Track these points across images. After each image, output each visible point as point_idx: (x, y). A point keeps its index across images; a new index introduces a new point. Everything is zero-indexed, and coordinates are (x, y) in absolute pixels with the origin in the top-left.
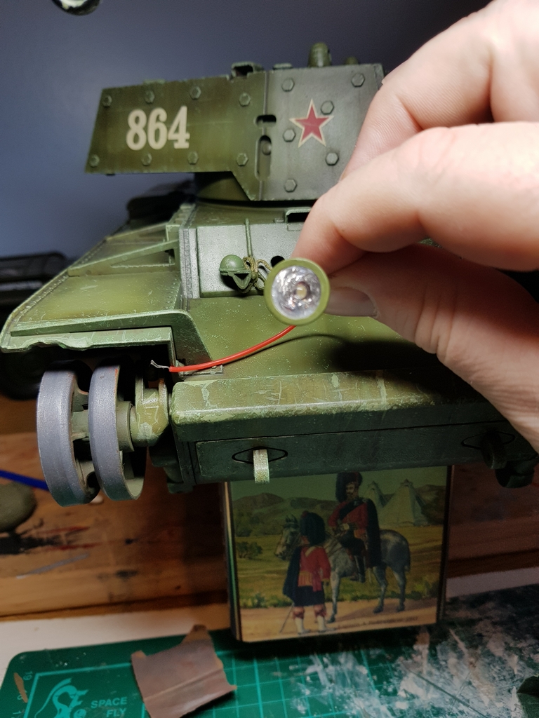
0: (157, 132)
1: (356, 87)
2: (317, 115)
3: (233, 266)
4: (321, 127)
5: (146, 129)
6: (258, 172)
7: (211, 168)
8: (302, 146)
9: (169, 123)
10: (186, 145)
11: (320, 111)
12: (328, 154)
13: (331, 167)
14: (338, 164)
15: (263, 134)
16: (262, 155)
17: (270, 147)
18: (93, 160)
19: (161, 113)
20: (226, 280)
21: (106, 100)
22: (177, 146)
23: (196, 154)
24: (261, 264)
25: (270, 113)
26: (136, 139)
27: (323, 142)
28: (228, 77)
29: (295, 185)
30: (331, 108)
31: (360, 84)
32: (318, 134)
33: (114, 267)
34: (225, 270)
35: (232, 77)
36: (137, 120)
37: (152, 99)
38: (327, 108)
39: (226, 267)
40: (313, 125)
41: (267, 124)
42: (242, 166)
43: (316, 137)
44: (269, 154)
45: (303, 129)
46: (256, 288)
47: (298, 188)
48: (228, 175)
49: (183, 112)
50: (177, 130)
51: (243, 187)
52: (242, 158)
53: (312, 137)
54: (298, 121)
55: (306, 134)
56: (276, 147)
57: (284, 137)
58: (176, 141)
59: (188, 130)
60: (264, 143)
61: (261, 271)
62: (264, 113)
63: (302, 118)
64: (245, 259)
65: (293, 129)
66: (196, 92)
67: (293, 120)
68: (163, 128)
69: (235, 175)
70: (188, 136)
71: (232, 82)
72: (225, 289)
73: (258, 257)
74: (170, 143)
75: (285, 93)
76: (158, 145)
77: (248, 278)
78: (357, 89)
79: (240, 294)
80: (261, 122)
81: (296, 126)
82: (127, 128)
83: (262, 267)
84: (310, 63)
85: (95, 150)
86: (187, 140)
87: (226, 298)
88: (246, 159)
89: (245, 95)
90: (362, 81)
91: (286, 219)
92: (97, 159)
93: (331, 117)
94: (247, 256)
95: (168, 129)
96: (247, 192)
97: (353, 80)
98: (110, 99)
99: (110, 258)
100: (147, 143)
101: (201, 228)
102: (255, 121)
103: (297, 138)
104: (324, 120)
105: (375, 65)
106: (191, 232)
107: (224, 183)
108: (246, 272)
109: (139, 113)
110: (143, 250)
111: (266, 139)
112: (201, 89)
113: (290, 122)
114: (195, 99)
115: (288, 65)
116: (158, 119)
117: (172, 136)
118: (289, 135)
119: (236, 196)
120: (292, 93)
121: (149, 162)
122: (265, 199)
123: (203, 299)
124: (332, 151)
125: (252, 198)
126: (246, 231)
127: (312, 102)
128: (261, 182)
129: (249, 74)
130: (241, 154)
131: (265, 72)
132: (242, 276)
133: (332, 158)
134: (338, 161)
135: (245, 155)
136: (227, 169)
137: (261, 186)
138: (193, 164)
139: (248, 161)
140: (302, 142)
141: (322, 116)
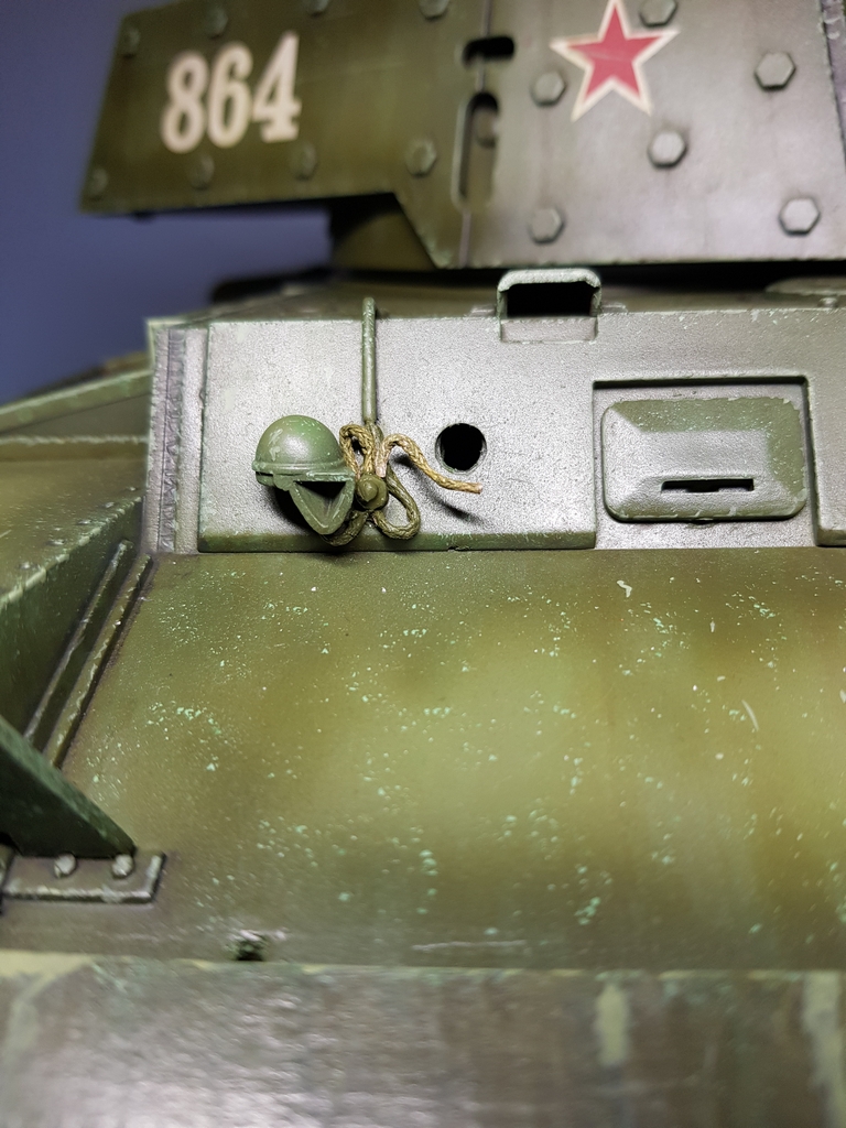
2: (628, 31)
3: (295, 456)
4: (639, 62)
5: (204, 99)
6: (463, 191)
7: (346, 185)
10: (291, 132)
11: (637, 20)
12: (655, 135)
13: (662, 174)
14: (685, 164)
15: (478, 87)
16: (476, 149)
17: (495, 125)
18: (96, 180)
21: (129, 40)
22: (268, 134)
23: (311, 154)
24: (398, 450)
25: (499, 29)
26: (183, 123)
27: (643, 102)
29: (559, 221)
30: (671, 6)
32: (630, 80)
36: (188, 79)
37: (221, 22)
38: (659, 7)
39: (272, 458)
40: (616, 57)
41: (489, 65)
42: (420, 175)
43: (623, 91)
44: (491, 143)
45: (588, 69)
46: (379, 529)
47: (567, 231)
48: (387, 202)
51: (422, 230)
52: (421, 152)
53: (612, 93)
54: (576, 48)
55: (597, 80)
56: (514, 124)
57: (533, 95)
58: (267, 122)
60: (479, 113)
61: (402, 473)
63: (586, 40)
64: (348, 433)
65: (560, 68)
67: (561, 47)
69: (403, 199)
70: (296, 108)
72: (271, 524)
73: (394, 423)
74: (254, 128)
77: (345, 497)
80: (476, 59)
81: (572, 65)
82: (164, 99)
83: (405, 461)
86: (293, 119)
88: (430, 157)
91: (501, 305)
93: (667, 35)
94: (358, 421)
96: (431, 245)
100: (206, 133)
101: (220, 327)
102: (458, 52)
104: (647, 42)
109: (193, 63)
111: (486, 101)
113: (553, 52)
114: (317, 15)
116: (232, 73)
117: (261, 110)
118: (549, 86)
121: (207, 178)
122: (477, 264)
123: (207, 559)
124: (667, 126)
125: (442, 260)
126: (363, 341)
128: (467, 218)
130: (418, 145)
133: (668, 147)
134: (684, 153)
135: (429, 147)
136: (384, 185)
137: (466, 228)
138: (303, 178)
139: (435, 162)
140: (582, 104)
141: (644, 34)
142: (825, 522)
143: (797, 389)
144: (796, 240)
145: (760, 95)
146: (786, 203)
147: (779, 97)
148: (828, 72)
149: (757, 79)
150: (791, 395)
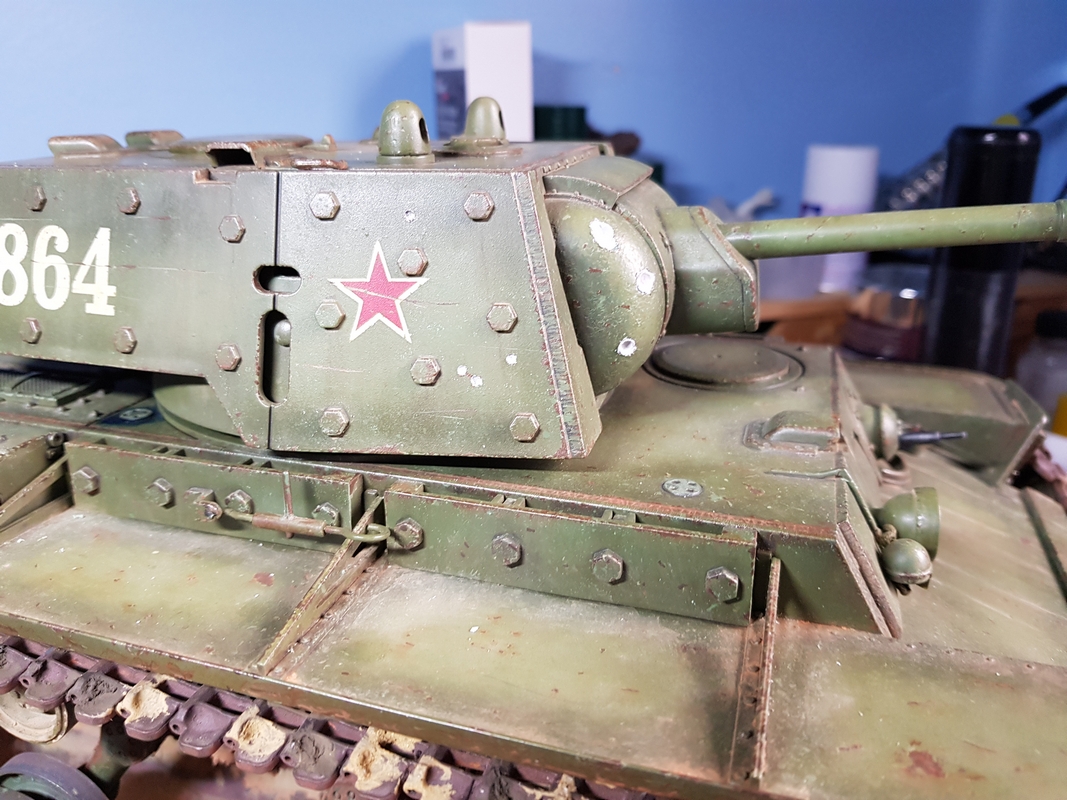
0: (50, 275)
1: (474, 219)
2: (390, 276)
4: (399, 303)
7: (161, 365)
8: (358, 340)
9: (75, 258)
19: (57, 234)
22: (90, 309)
27: (405, 333)
29: (344, 421)
31: (483, 216)
32: (393, 314)
40: (381, 295)
43: (389, 323)
45: (359, 302)
49: (102, 240)
50: (91, 276)
53: (381, 323)
54: (347, 284)
55: (366, 314)
58: (90, 298)
59: (114, 277)
63: (357, 280)
65: (339, 300)
66: (129, 199)
67: (337, 282)
70: (112, 290)
74: (77, 301)
75: (319, 224)
76: (51, 303)
78: (478, 225)
81: (345, 296)
86: (111, 301)
90: (487, 208)
93: (419, 283)
95: (73, 272)
97: (469, 207)
100: (30, 295)
103: (347, 323)
104: (407, 285)
113: (332, 285)
116: (51, 246)
117: (80, 288)
120: (335, 223)
121: (34, 336)
127: (377, 247)
140: (356, 331)
141: (401, 279)
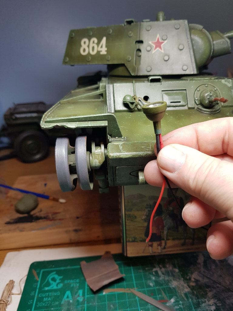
0: (93, 48)
1: (176, 29)
2: (160, 41)
3: (128, 99)
4: (162, 45)
5: (88, 46)
6: (135, 64)
7: (116, 62)
8: (154, 53)
9: (98, 44)
10: (105, 53)
11: (161, 39)
12: (164, 56)
13: (166, 62)
14: (169, 60)
15: (138, 48)
16: (137, 57)
17: (140, 54)
18: (66, 59)
19: (95, 40)
20: (126, 105)
21: (72, 35)
22: (101, 53)
23: (109, 57)
24: (139, 99)
25: (141, 39)
26: (84, 50)
27: (163, 51)
28: (123, 25)
29: (150, 69)
30: (166, 37)
31: (178, 28)
32: (160, 48)
33: (79, 101)
34: (125, 101)
35: (125, 25)
36: (85, 43)
37: (91, 34)
38: (165, 38)
39: (126, 100)
40: (158, 44)
41: (139, 44)
42: (129, 61)
43: (160, 50)
44: (140, 56)
45: (154, 46)
46: (138, 109)
47: (152, 70)
48: (123, 65)
49: (104, 40)
50: (102, 47)
51: (129, 70)
52: (129, 58)
53: (158, 50)
54: (152, 43)
55: (156, 48)
56: (143, 53)
57: (146, 50)
58: (101, 51)
59: (106, 46)
60: (138, 52)
61: (139, 102)
62: (138, 40)
63: (154, 42)
64: (133, 97)
65: (150, 46)
66: (110, 31)
67: (150, 43)
68: (96, 46)
69: (126, 65)
70: (106, 49)
71: (125, 27)
72: (125, 109)
73: (138, 96)
74: (98, 52)
75: (147, 32)
76: (93, 53)
77: (135, 104)
78: (177, 30)
79: (130, 110)
80: (137, 44)
81: (152, 45)
82: (81, 46)
83: (139, 100)
84: (157, 19)
85: (67, 55)
86: (106, 51)
87: (125, 113)
88: (131, 58)
89: (130, 32)
90: (179, 27)
91: (150, 81)
92: (68, 59)
93: (166, 41)
94: (133, 95)
95: (98, 46)
96: (131, 72)
97: (176, 26)
98: (73, 34)
99: (77, 97)
100: (89, 52)
101: (115, 84)
102: (134, 42)
103: (152, 50)
104: (163, 42)
105: (184, 20)
106: (111, 86)
107: (121, 69)
108: (134, 101)
109: (86, 40)
110: (91, 94)
111: (139, 50)
112: (112, 30)
113: (149, 44)
114: (109, 34)
115: (148, 20)
116: (94, 42)
117: (100, 49)
118: (149, 48)
119: (126, 74)
120: (150, 31)
121: (90, 60)
122: (138, 75)
123: (116, 113)
124: (166, 55)
125: (133, 74)
126: (133, 86)
127: (158, 35)
128: (136, 68)
129: (132, 24)
130: (128, 56)
131: (139, 23)
132: (132, 103)
133: (166, 58)
134: (169, 59)
135: (130, 57)
136: (123, 63)
137: (136, 70)
138: (108, 61)
139: (131, 59)
140: (154, 51)
141: (162, 41)
142: (189, 106)
143: (185, 91)
144: (184, 72)
145: (179, 50)
146: (183, 66)
147: (182, 51)
148: (188, 48)
149: (179, 48)
150: (184, 91)
